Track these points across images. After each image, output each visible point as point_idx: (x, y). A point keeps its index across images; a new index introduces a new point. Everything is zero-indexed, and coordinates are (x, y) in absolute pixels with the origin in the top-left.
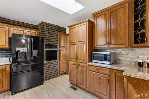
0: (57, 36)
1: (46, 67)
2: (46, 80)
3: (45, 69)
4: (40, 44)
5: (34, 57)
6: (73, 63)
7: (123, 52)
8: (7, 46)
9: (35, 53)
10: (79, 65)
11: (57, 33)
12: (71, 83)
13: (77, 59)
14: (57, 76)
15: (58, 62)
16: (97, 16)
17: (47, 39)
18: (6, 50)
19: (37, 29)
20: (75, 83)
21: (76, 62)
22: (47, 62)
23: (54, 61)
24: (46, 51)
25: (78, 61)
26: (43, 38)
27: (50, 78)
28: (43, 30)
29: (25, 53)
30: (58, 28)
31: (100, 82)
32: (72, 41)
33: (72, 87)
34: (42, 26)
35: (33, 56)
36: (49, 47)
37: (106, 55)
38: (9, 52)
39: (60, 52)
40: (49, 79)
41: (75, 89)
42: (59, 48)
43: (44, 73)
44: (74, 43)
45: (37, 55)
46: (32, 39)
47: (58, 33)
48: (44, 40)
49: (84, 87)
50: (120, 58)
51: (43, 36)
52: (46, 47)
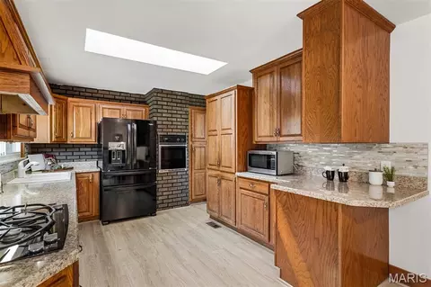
0: (185, 117)
1: (162, 182)
2: (164, 208)
3: (160, 186)
4: (151, 134)
5: (140, 162)
6: (214, 173)
7: (310, 151)
8: (93, 140)
9: (141, 152)
10: (222, 178)
11: (185, 109)
12: (211, 217)
13: (219, 165)
14: (187, 204)
15: (189, 172)
16: (259, 74)
17: (164, 123)
18: (92, 146)
19: (145, 103)
20: (216, 215)
21: (219, 172)
22: (164, 171)
23: (178, 170)
24: (163, 148)
25: (221, 169)
26: (155, 122)
27: (170, 205)
28: (155, 106)
29: (124, 151)
30: (188, 99)
31: (255, 209)
32: (212, 128)
33: (211, 224)
34: (154, 98)
35: (138, 158)
36: (167, 141)
37: (269, 157)
38: (96, 149)
39: (193, 151)
40: (168, 207)
41: (216, 226)
42: (190, 143)
43: (158, 194)
44: (214, 133)
45: (147, 157)
46: (135, 126)
47: (189, 110)
48: (159, 126)
49: (231, 222)
50: (306, 163)
51: (155, 119)
52: (163, 141)
